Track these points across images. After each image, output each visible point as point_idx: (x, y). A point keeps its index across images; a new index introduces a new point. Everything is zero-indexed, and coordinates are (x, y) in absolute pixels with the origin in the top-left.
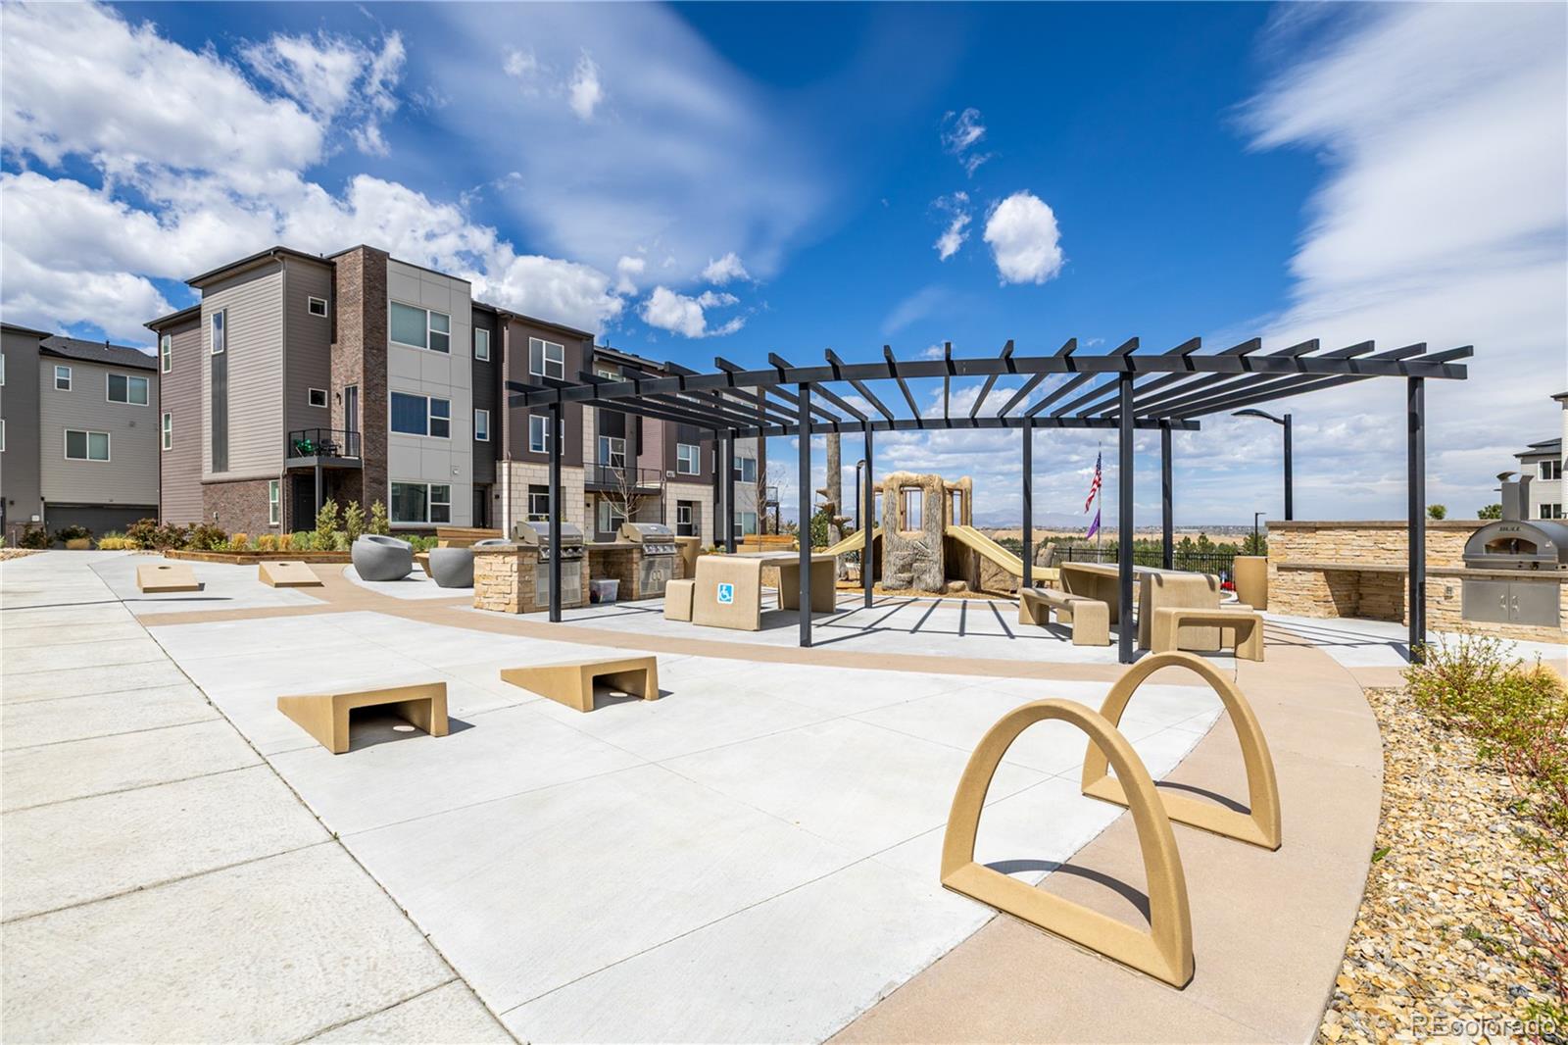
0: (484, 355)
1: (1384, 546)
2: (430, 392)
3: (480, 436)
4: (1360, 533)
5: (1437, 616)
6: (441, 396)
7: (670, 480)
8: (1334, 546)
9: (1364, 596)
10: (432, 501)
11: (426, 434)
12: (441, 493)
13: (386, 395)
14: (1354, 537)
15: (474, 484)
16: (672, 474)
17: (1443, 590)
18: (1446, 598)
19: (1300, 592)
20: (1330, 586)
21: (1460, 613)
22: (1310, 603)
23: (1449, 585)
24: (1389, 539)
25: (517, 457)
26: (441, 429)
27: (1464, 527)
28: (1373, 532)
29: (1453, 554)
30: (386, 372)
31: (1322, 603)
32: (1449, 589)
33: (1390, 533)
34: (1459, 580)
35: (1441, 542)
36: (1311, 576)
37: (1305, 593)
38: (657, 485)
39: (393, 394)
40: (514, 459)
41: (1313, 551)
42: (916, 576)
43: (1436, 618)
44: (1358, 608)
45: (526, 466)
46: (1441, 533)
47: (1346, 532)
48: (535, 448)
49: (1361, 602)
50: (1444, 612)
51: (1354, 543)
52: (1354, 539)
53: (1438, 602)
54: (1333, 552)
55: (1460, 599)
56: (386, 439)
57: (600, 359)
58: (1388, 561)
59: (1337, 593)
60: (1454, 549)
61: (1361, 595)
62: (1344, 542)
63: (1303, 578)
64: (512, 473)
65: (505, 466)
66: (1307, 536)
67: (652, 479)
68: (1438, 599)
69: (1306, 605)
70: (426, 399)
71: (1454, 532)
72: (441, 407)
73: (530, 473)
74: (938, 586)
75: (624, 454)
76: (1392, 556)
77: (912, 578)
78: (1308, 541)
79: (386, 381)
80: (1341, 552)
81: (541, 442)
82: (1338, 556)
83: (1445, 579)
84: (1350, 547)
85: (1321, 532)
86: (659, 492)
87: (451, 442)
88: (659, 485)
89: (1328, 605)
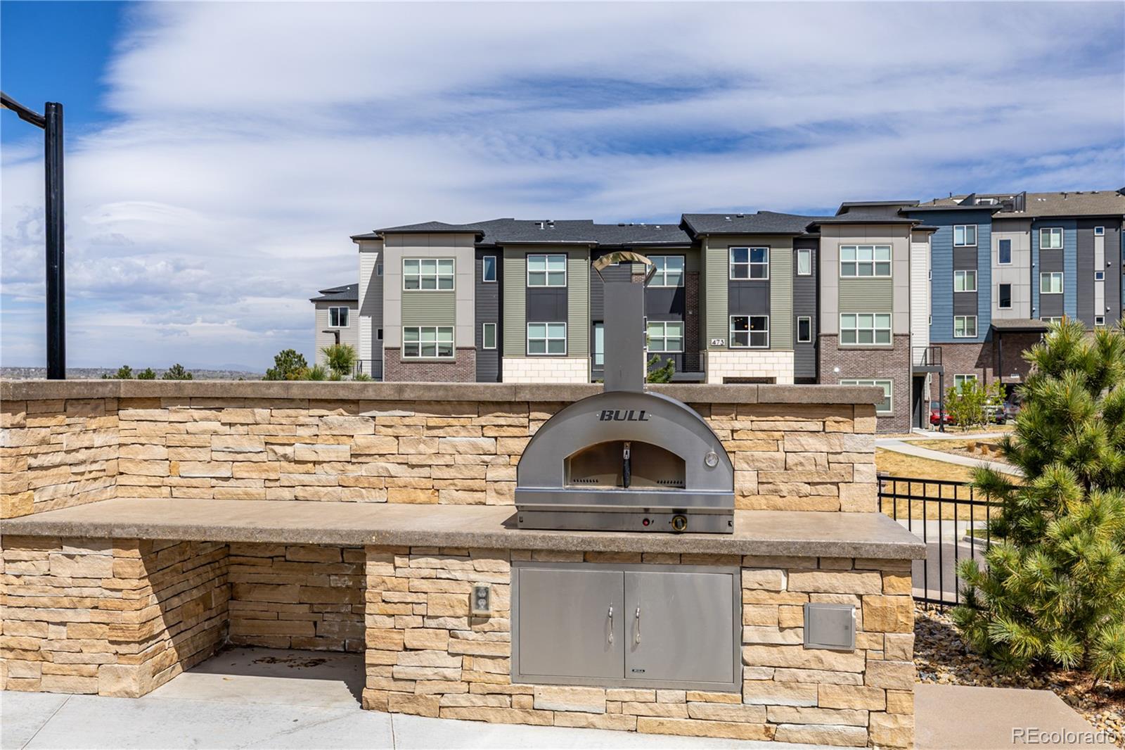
1: (288, 450)
4: (230, 414)
5: (449, 673)
8: (162, 452)
9: (241, 589)
14: (215, 426)
17: (462, 594)
18: (473, 620)
19: (69, 616)
20: (158, 587)
21: (508, 663)
22: (98, 650)
23: (483, 581)
24: (301, 431)
27: (470, 402)
28: (262, 413)
29: (446, 473)
31: (134, 648)
32: (481, 595)
33: (303, 415)
34: (505, 566)
35: (419, 441)
36: (101, 562)
37: (85, 616)
41: (111, 467)
43: (447, 680)
44: (226, 625)
46: (419, 418)
47: (197, 414)
49: (233, 605)
50: (467, 661)
51: (217, 443)
52: (215, 433)
53: (452, 634)
54: (162, 469)
55: (506, 622)
58: (299, 491)
59: (176, 602)
60: (448, 460)
61: (232, 586)
62: (193, 441)
63: (80, 568)
66: (94, 424)
68: (451, 623)
69: (86, 656)
71: (446, 413)
76: (307, 479)
78: (98, 440)
80: (184, 469)
82: (175, 480)
83: (468, 564)
84: (204, 455)
85: (131, 412)
89: (152, 646)
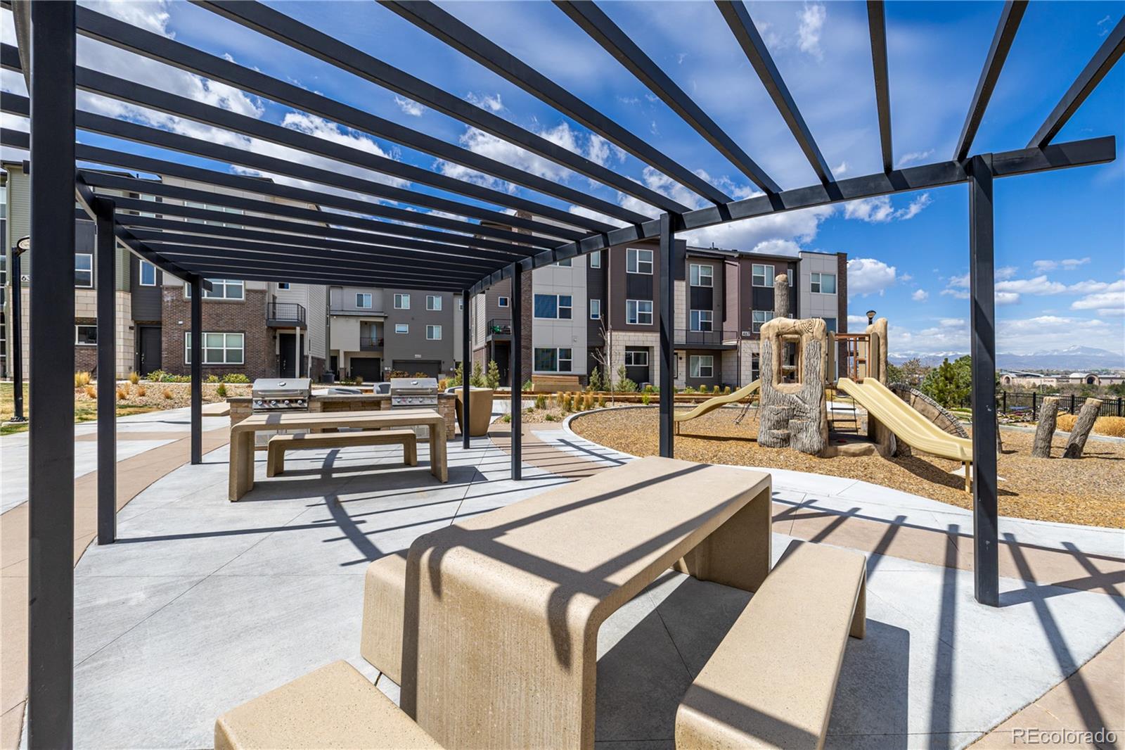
0: (597, 264)
2: (558, 292)
3: (593, 316)
6: (566, 294)
7: (744, 338)
10: (560, 358)
11: (556, 317)
12: (567, 353)
13: (531, 297)
15: (588, 347)
16: (748, 334)
25: (617, 328)
26: (566, 314)
30: (531, 282)
38: (734, 343)
39: (535, 295)
40: (614, 329)
42: (792, 434)
45: (623, 334)
48: (632, 321)
56: (531, 322)
57: (689, 256)
64: (613, 339)
65: (609, 334)
67: (731, 339)
70: (556, 296)
72: (566, 300)
73: (626, 338)
74: (816, 448)
75: (712, 321)
77: (788, 436)
79: (531, 288)
81: (636, 317)
86: (735, 348)
87: (572, 322)
88: (736, 342)
